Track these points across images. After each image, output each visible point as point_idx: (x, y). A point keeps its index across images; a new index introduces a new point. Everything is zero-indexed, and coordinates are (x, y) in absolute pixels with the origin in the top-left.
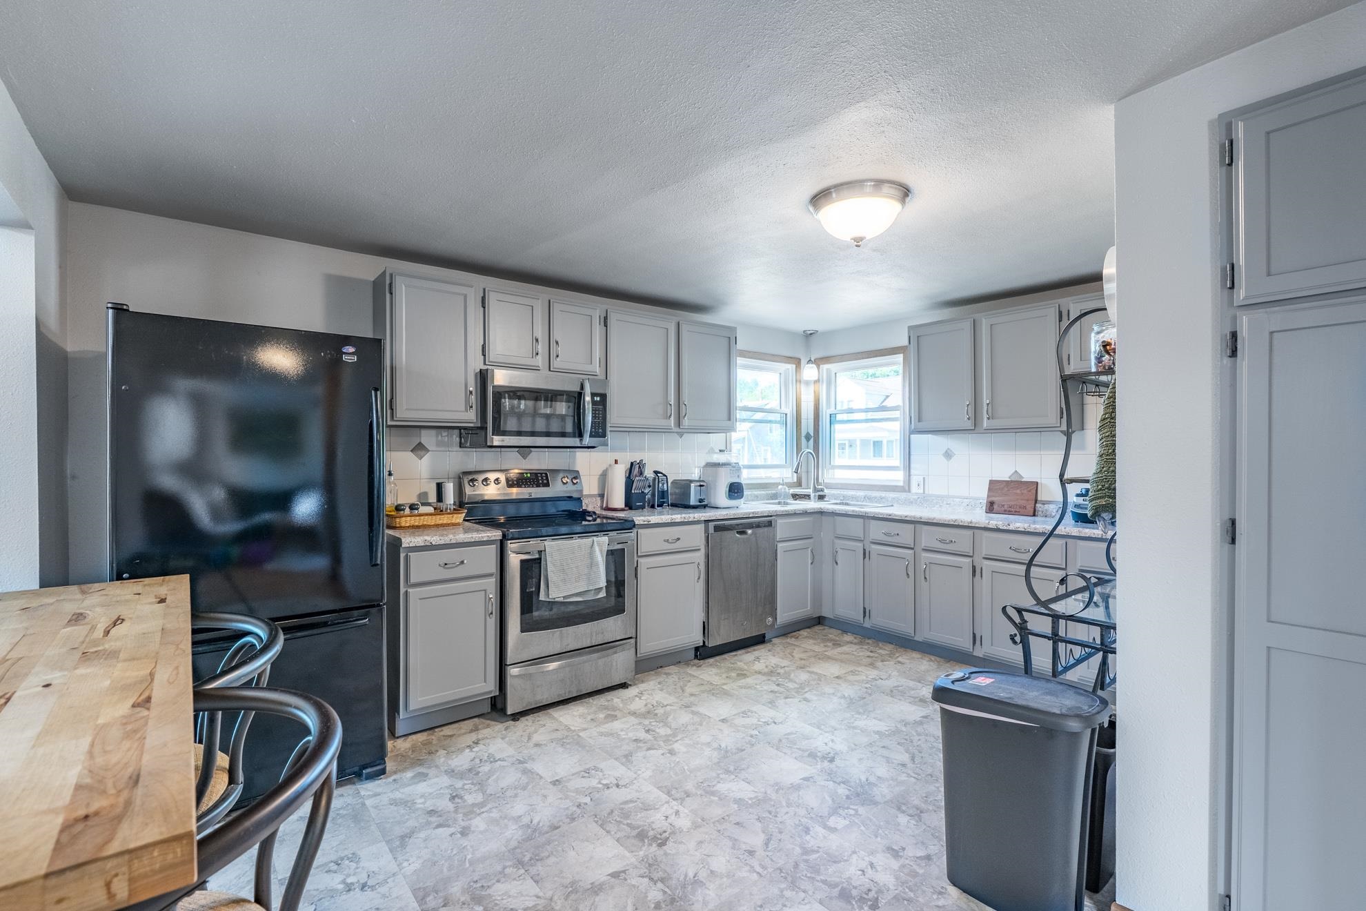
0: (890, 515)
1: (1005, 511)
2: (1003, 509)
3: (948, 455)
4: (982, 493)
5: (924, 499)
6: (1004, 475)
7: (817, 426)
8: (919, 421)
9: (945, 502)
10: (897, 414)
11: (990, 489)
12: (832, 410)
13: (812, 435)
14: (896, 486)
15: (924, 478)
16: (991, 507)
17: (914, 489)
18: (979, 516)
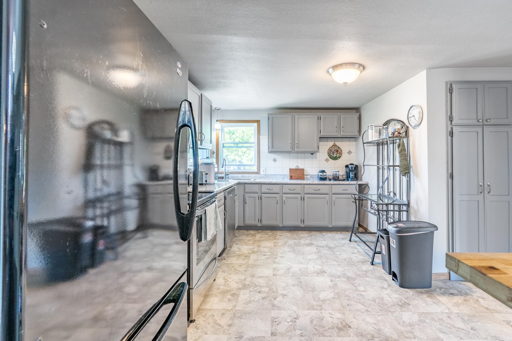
0: (271, 182)
1: (296, 178)
2: (295, 178)
3: (275, 160)
4: (288, 173)
5: (266, 176)
6: (294, 167)
7: (217, 149)
8: (272, 148)
9: (274, 177)
10: (253, 145)
11: (290, 172)
12: (223, 142)
13: (215, 152)
14: (254, 172)
15: (266, 169)
16: (291, 178)
17: (262, 172)
18: (287, 180)
